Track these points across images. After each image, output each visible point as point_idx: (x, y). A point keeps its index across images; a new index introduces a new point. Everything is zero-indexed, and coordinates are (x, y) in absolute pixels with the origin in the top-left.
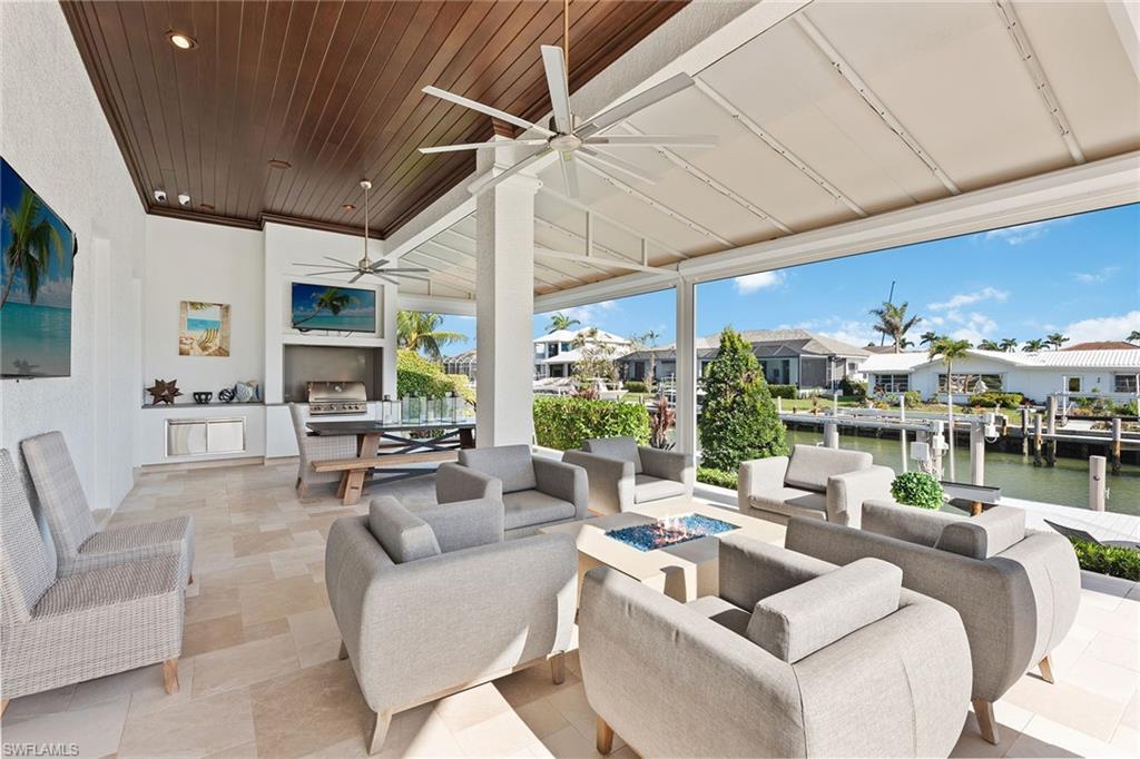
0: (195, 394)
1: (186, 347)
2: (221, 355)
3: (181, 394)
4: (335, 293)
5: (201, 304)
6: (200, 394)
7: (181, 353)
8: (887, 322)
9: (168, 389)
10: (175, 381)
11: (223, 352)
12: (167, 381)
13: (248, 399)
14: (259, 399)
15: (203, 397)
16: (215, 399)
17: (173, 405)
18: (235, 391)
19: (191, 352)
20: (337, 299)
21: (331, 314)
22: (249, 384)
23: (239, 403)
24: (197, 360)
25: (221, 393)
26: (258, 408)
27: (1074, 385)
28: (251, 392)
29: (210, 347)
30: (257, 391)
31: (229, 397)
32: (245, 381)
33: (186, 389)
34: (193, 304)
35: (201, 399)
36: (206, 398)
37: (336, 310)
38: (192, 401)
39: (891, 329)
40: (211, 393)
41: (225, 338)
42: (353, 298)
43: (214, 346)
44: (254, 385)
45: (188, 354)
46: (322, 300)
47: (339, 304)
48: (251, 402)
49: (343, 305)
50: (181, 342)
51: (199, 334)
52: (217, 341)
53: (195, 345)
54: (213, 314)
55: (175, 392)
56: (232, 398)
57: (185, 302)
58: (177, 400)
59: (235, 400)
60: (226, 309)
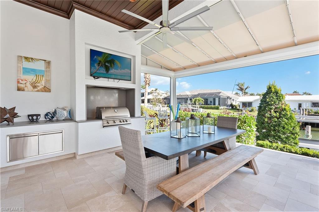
0: (29, 116)
1: (22, 86)
2: (45, 91)
3: (18, 116)
4: (107, 57)
5: (32, 59)
6: (32, 116)
7: (19, 89)
8: (240, 88)
9: (9, 113)
10: (14, 108)
11: (47, 89)
12: (8, 108)
13: (63, 118)
14: (71, 118)
15: (35, 117)
16: (42, 118)
17: (14, 125)
18: (55, 113)
19: (26, 89)
20: (108, 62)
21: (105, 72)
22: (64, 109)
23: (58, 121)
24: (29, 94)
25: (47, 115)
26: (72, 124)
27: (300, 106)
28: (65, 114)
29: (38, 86)
30: (70, 113)
31: (51, 117)
32: (61, 106)
33: (23, 113)
34: (26, 58)
35: (33, 119)
36: (37, 119)
37: (107, 69)
38: (26, 120)
39: (241, 89)
40: (39, 115)
41: (48, 81)
42: (117, 62)
43: (41, 85)
44: (68, 109)
45: (23, 90)
46: (100, 61)
47: (109, 65)
48: (65, 120)
49: (111, 66)
50: (18, 82)
51: (31, 78)
52: (43, 83)
53: (28, 85)
54: (41, 66)
55: (15, 115)
56: (53, 117)
57: (21, 57)
58: (16, 120)
59: (55, 119)
60: (48, 63)
